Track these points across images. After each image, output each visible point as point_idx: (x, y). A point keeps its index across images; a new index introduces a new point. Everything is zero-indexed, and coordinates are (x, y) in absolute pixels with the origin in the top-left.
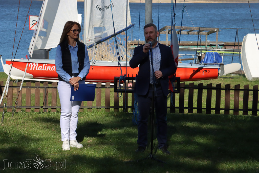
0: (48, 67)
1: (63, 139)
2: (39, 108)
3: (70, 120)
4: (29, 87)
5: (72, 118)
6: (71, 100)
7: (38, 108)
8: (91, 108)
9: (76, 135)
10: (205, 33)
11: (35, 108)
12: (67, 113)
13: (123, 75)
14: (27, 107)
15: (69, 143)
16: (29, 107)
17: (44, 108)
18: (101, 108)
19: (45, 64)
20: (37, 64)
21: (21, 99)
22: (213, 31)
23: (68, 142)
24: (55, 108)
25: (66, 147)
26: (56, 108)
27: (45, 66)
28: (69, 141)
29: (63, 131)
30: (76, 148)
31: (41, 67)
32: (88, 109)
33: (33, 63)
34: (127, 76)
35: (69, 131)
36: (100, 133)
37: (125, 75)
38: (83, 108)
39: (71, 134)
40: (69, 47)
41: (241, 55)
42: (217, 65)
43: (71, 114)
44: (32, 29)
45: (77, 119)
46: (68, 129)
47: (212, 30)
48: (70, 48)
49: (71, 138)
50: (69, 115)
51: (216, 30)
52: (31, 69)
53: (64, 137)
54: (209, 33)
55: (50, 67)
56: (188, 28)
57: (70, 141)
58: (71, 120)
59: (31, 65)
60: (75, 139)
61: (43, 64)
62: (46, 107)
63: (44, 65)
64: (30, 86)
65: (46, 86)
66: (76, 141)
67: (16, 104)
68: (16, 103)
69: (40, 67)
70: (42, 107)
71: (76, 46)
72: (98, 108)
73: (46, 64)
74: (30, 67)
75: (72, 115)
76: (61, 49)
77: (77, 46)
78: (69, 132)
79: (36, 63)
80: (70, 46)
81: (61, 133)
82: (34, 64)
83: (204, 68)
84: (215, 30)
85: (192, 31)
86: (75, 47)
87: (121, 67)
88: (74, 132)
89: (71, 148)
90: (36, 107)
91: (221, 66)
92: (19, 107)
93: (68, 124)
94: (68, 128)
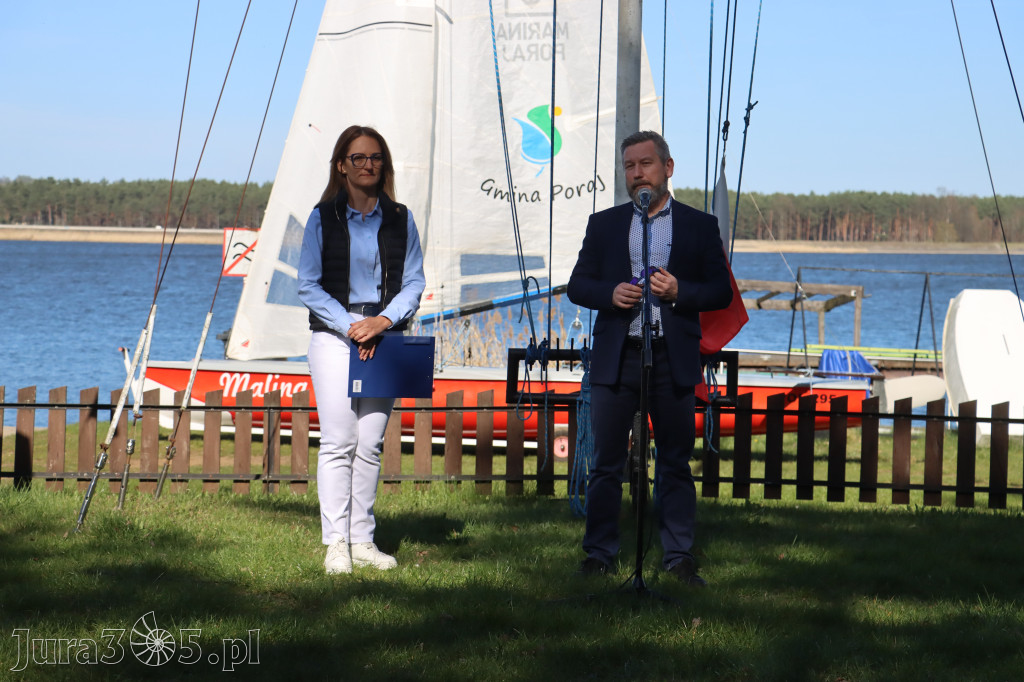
0: (283, 384)
1: (328, 537)
2: (248, 481)
3: (352, 472)
4: (215, 408)
5: (357, 462)
6: (350, 393)
7: (245, 479)
8: (428, 482)
9: (373, 526)
10: (817, 304)
11: (236, 481)
12: (339, 444)
13: (538, 343)
14: (208, 475)
15: (350, 551)
16: (214, 475)
17: (265, 482)
18: (459, 482)
19: (274, 374)
20: (247, 376)
21: (186, 448)
22: (844, 297)
23: (344, 547)
24: (302, 479)
25: (337, 563)
26: (306, 482)
27: (274, 381)
28: (350, 545)
29: (326, 509)
30: (371, 568)
31: (260, 385)
32: (417, 482)
33: (232, 373)
34: (553, 346)
35: (349, 507)
36: (455, 534)
37: (546, 342)
38: (399, 482)
39: (354, 519)
40: (348, 216)
41: (943, 361)
42: (859, 381)
43: (355, 449)
44: (232, 272)
45: (376, 468)
46: (346, 503)
47: (842, 293)
48: (352, 217)
49: (355, 536)
50: (349, 453)
51: (853, 294)
52: (225, 394)
53: (330, 529)
54: (830, 305)
55: (289, 385)
56: (757, 287)
57: (353, 547)
58: (355, 473)
59: (225, 380)
60: (370, 539)
61: (267, 374)
62: (273, 476)
63: (270, 378)
64: (217, 405)
65: (272, 406)
66: (374, 548)
67: (169, 457)
68: (168, 453)
69: (257, 388)
70: (258, 477)
71: (376, 213)
72: (450, 482)
73: (277, 377)
74: (224, 387)
75: (359, 452)
76: (319, 221)
77: (381, 211)
78: (347, 512)
79: (242, 373)
80: (352, 210)
81: (322, 516)
82: (237, 376)
83: (815, 386)
84: (850, 291)
85: (771, 295)
86: (370, 214)
87: (529, 382)
88: (364, 515)
89: (353, 566)
90: (238, 476)
91: (875, 382)
92: (179, 477)
93: (344, 485)
94: (346, 499)
